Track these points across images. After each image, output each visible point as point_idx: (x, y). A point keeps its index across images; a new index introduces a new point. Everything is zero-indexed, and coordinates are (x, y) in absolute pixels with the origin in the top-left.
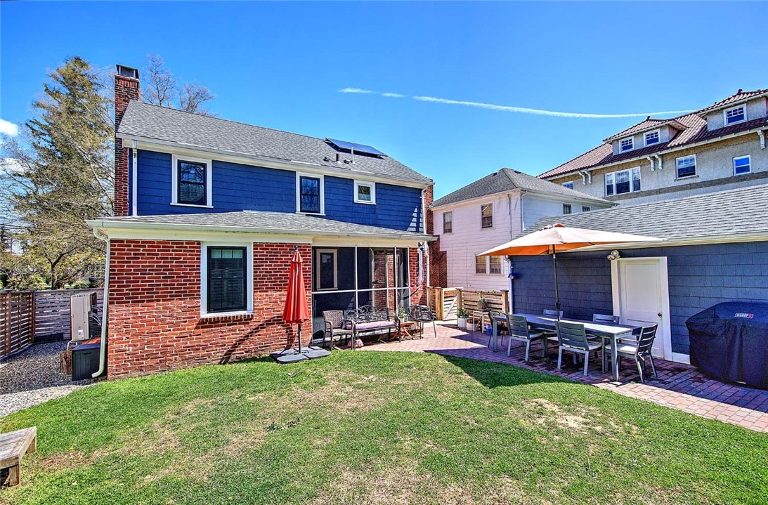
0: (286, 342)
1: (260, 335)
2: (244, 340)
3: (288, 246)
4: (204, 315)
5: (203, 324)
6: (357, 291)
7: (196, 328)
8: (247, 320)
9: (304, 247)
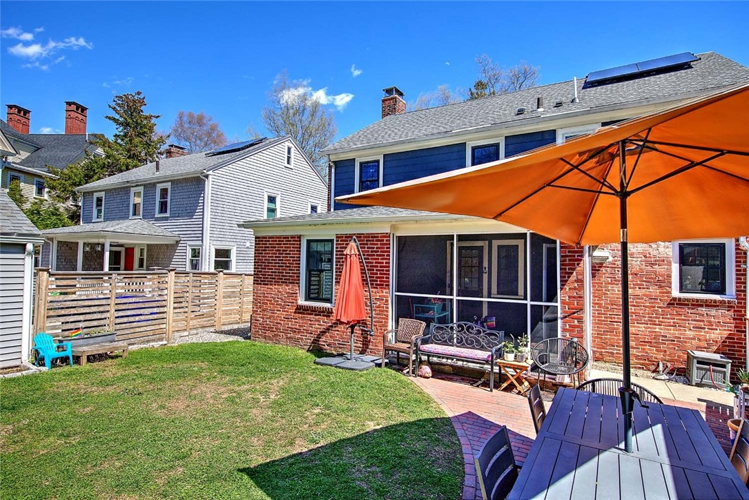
0: (361, 346)
1: (338, 331)
2: (325, 332)
3: (366, 237)
4: (301, 302)
5: (300, 310)
6: (455, 298)
7: (295, 313)
8: (328, 313)
9: (381, 237)
